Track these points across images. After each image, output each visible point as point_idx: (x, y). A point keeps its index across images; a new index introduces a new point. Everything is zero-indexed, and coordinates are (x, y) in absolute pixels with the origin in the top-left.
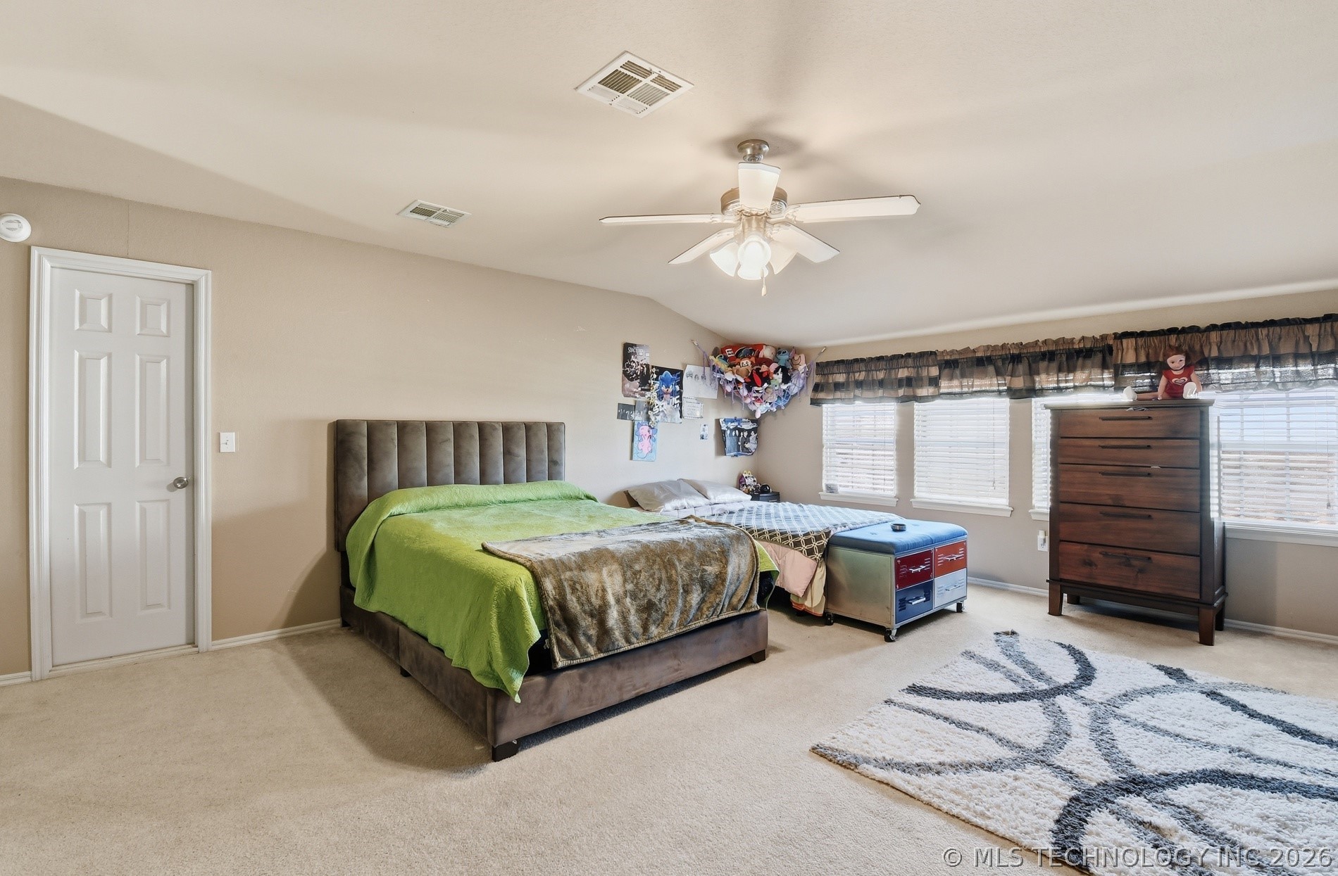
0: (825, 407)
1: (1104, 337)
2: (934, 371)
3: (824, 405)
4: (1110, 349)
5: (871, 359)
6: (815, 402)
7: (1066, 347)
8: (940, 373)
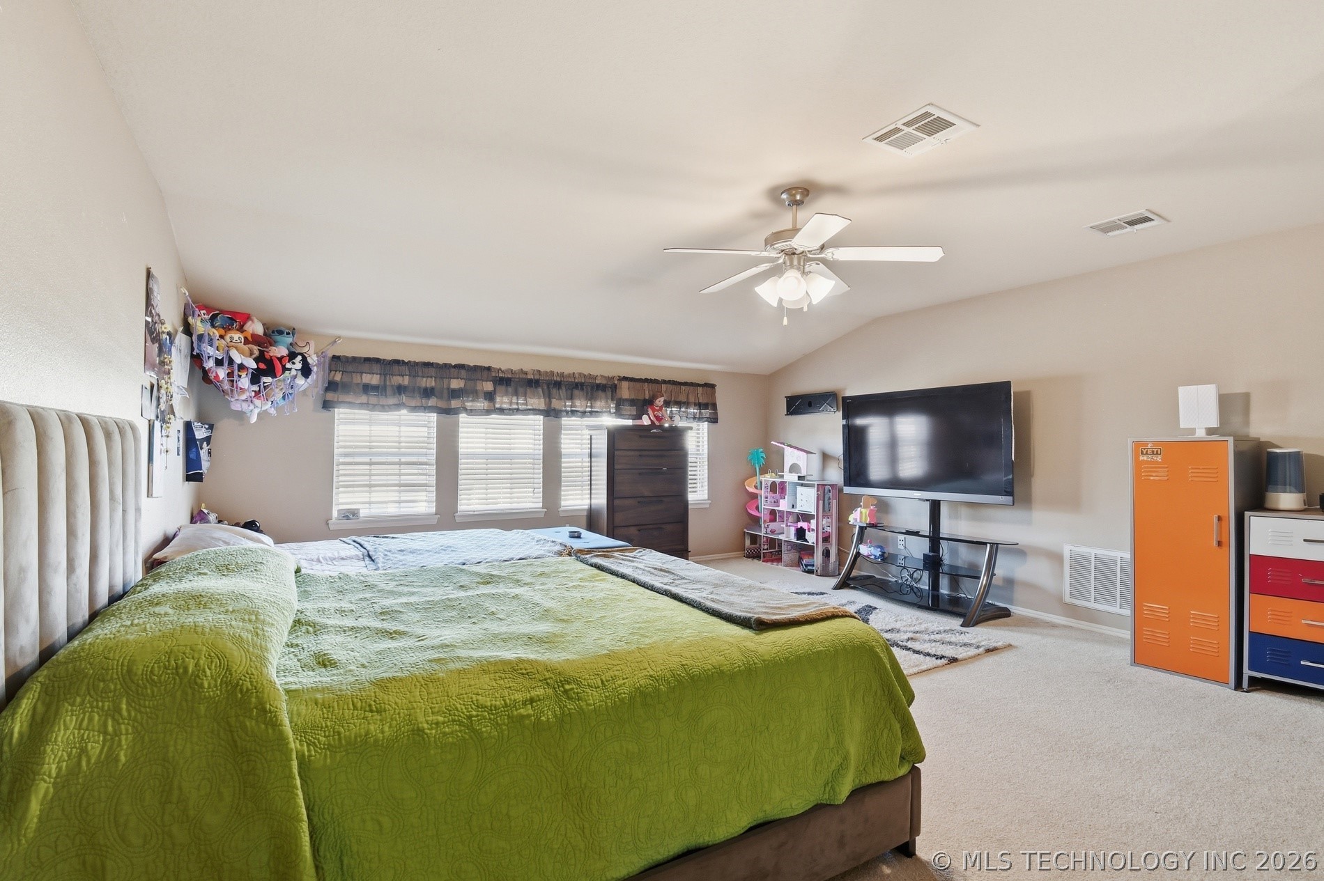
0: (340, 413)
1: (613, 378)
2: (489, 386)
3: (336, 410)
4: (616, 386)
5: (416, 364)
6: (327, 405)
7: (591, 381)
8: (495, 389)
